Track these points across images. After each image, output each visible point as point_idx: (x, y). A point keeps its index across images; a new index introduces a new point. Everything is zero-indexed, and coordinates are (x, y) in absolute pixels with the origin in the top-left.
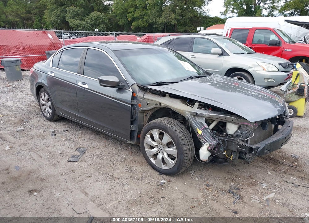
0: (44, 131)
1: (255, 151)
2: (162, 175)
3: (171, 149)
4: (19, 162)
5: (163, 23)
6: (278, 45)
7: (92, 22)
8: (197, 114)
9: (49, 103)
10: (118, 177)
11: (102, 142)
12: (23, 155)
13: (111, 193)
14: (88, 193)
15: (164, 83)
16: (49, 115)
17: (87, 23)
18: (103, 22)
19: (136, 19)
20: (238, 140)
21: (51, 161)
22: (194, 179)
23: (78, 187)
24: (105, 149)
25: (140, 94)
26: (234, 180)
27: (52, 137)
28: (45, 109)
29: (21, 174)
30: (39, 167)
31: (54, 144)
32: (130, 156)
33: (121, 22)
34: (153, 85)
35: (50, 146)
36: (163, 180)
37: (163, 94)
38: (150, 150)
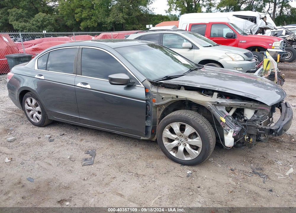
0: (39, 138)
1: (275, 132)
2: (185, 166)
3: (194, 140)
4: (29, 173)
5: (111, 22)
6: (233, 37)
7: (38, 24)
8: (218, 103)
9: (38, 107)
10: (144, 173)
11: (106, 142)
12: (29, 165)
13: (146, 191)
14: (123, 194)
15: (172, 77)
16: (38, 120)
17: (33, 25)
18: (50, 23)
19: (85, 19)
20: (257, 124)
21: (64, 167)
22: (216, 165)
23: (109, 190)
24: (114, 149)
25: (154, 90)
26: (252, 162)
27: (50, 143)
28: (32, 115)
29: (39, 186)
30: (54, 176)
31: (57, 150)
32: (144, 152)
33: (69, 23)
34: (163, 79)
35: (54, 152)
36: (188, 171)
37: (178, 87)
38: (169, 144)
